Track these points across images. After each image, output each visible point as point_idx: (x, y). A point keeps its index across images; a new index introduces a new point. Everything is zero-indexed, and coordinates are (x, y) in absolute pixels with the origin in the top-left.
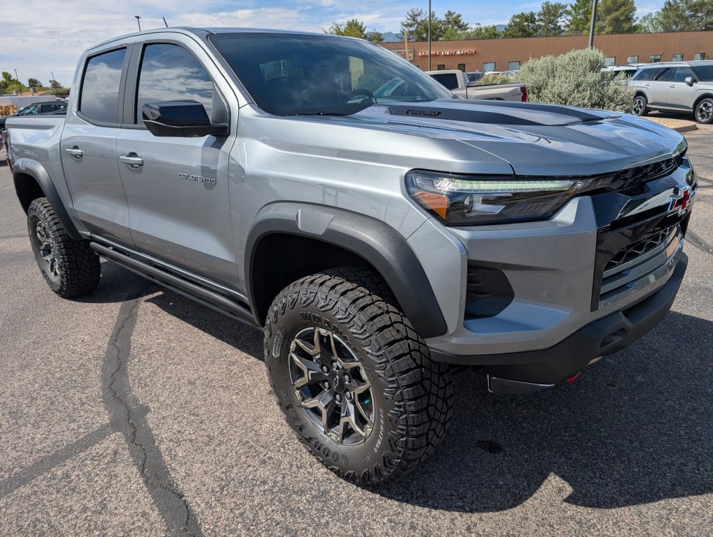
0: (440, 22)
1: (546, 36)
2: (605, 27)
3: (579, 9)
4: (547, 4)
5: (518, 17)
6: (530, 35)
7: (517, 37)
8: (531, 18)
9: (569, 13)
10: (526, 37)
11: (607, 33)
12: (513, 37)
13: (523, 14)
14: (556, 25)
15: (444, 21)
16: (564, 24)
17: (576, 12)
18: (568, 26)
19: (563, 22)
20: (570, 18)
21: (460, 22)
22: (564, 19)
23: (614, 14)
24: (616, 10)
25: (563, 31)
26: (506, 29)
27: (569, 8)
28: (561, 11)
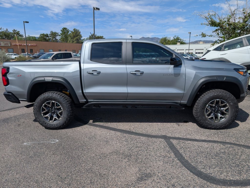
0: (11, 33)
1: (53, 42)
2: (74, 41)
3: (63, 35)
4: (52, 32)
5: (42, 34)
6: (47, 41)
7: (43, 41)
8: (47, 35)
9: (60, 35)
10: (46, 41)
11: (75, 43)
12: (42, 41)
13: (44, 34)
14: (56, 39)
15: (12, 33)
16: (58, 39)
17: (62, 35)
18: (60, 39)
19: (58, 38)
20: (60, 37)
21: (19, 33)
22: (58, 37)
23: (76, 38)
24: (77, 37)
25: (59, 41)
26: (38, 38)
27: (59, 34)
28: (57, 35)
